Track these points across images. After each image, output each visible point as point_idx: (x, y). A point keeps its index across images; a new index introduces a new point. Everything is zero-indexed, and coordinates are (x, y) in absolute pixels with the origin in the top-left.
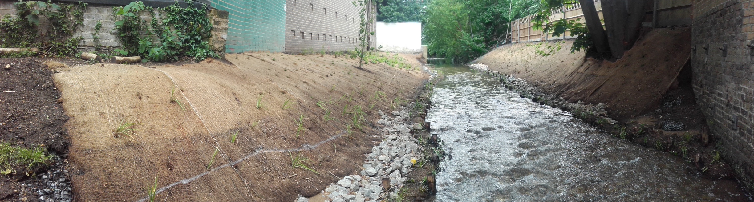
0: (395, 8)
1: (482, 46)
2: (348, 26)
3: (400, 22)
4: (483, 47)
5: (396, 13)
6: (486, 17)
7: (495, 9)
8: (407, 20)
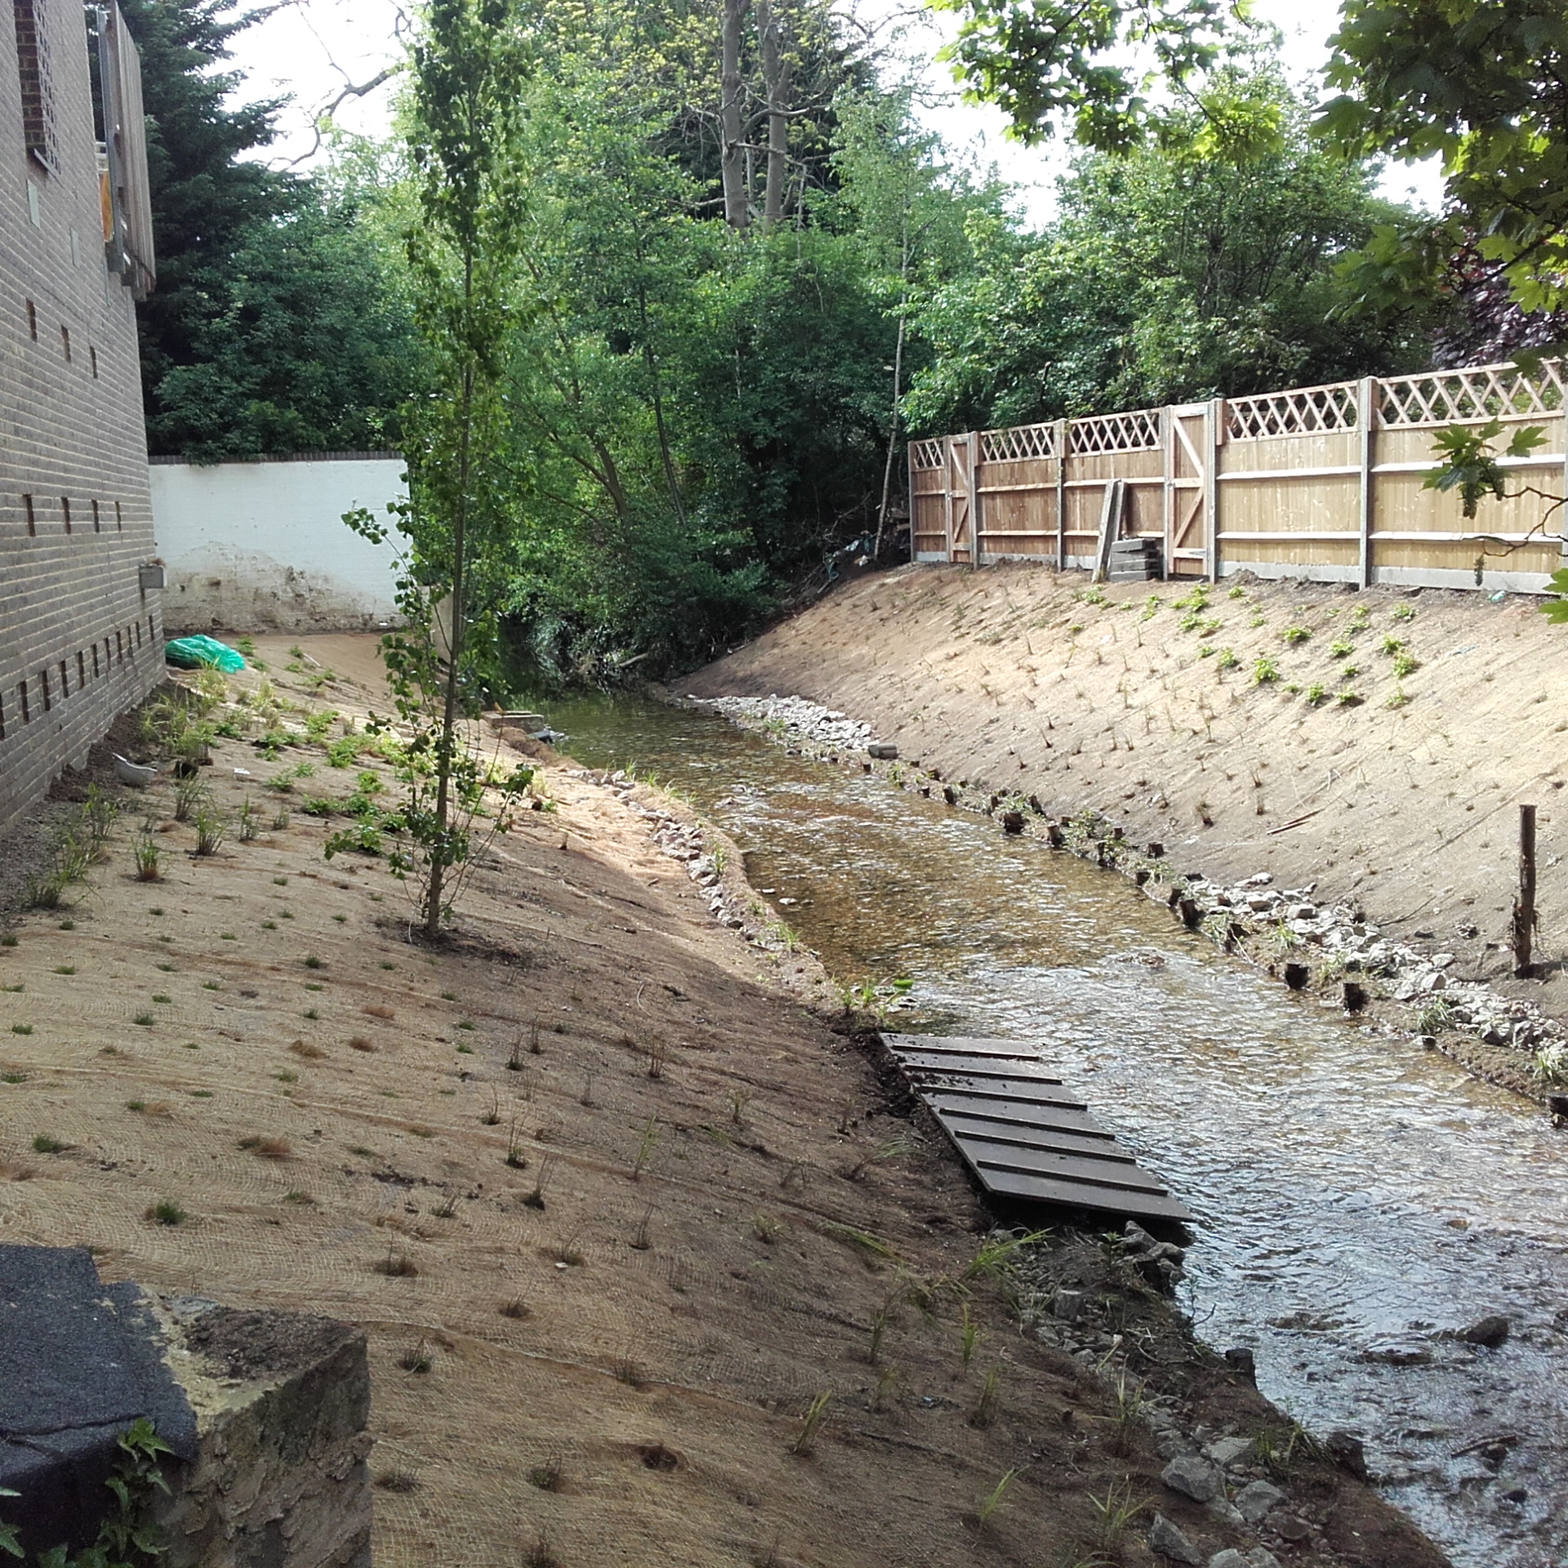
0: (242, 377)
1: (747, 578)
2: (108, 558)
3: (283, 457)
4: (756, 588)
5: (254, 406)
6: (756, 418)
7: (805, 370)
8: (320, 446)
